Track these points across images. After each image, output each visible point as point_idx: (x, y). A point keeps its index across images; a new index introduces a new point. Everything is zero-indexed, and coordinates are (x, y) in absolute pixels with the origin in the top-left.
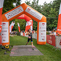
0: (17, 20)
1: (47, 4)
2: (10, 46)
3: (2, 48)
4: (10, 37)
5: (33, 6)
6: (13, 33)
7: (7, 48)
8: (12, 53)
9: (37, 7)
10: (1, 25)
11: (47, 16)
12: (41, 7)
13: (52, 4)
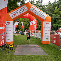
0: (21, 19)
1: (51, 3)
2: (14, 45)
4: (14, 36)
5: (37, 5)
7: (11, 47)
8: (16, 52)
9: (42, 6)
11: (51, 15)
12: (46, 7)
13: (56, 3)
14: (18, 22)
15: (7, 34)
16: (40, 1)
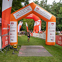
0: (25, 20)
1: (56, 3)
2: (18, 46)
3: (11, 48)
4: (18, 37)
6: (21, 33)
7: (15, 48)
8: (21, 54)
9: (46, 6)
10: (10, 25)
11: (56, 15)
12: (50, 7)
13: (61, 3)
14: (22, 23)
15: (11, 34)
16: (44, 1)
